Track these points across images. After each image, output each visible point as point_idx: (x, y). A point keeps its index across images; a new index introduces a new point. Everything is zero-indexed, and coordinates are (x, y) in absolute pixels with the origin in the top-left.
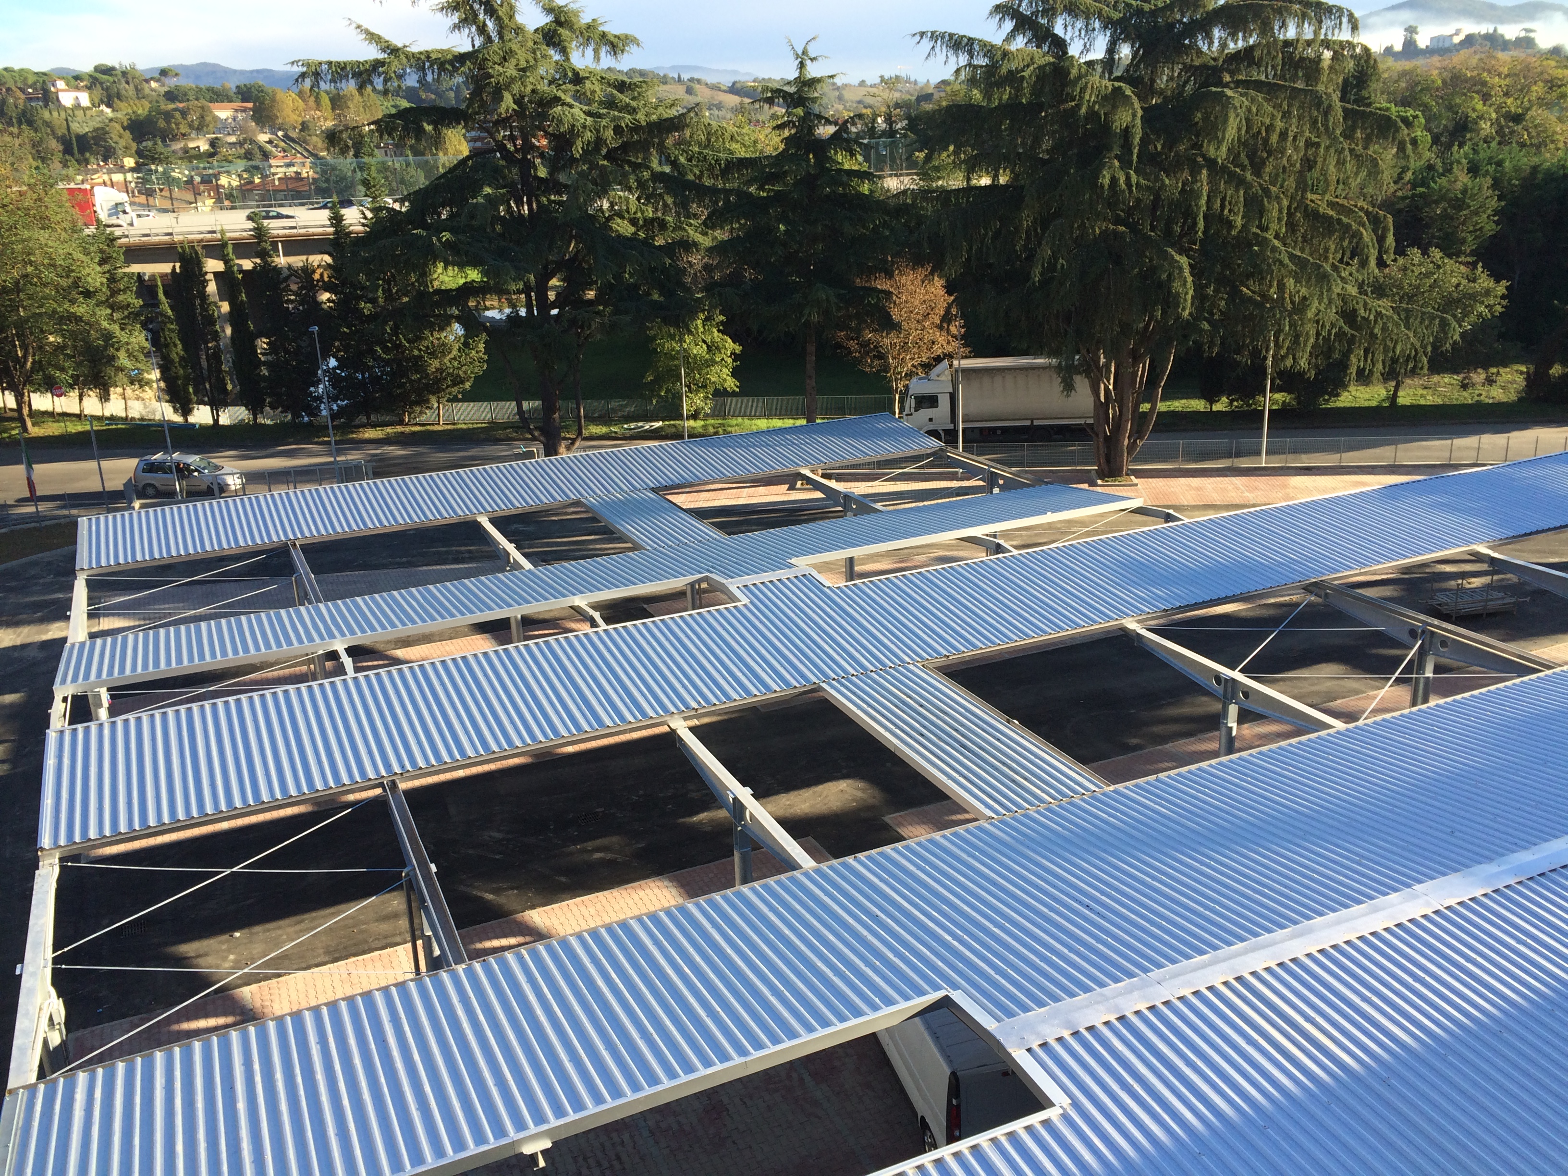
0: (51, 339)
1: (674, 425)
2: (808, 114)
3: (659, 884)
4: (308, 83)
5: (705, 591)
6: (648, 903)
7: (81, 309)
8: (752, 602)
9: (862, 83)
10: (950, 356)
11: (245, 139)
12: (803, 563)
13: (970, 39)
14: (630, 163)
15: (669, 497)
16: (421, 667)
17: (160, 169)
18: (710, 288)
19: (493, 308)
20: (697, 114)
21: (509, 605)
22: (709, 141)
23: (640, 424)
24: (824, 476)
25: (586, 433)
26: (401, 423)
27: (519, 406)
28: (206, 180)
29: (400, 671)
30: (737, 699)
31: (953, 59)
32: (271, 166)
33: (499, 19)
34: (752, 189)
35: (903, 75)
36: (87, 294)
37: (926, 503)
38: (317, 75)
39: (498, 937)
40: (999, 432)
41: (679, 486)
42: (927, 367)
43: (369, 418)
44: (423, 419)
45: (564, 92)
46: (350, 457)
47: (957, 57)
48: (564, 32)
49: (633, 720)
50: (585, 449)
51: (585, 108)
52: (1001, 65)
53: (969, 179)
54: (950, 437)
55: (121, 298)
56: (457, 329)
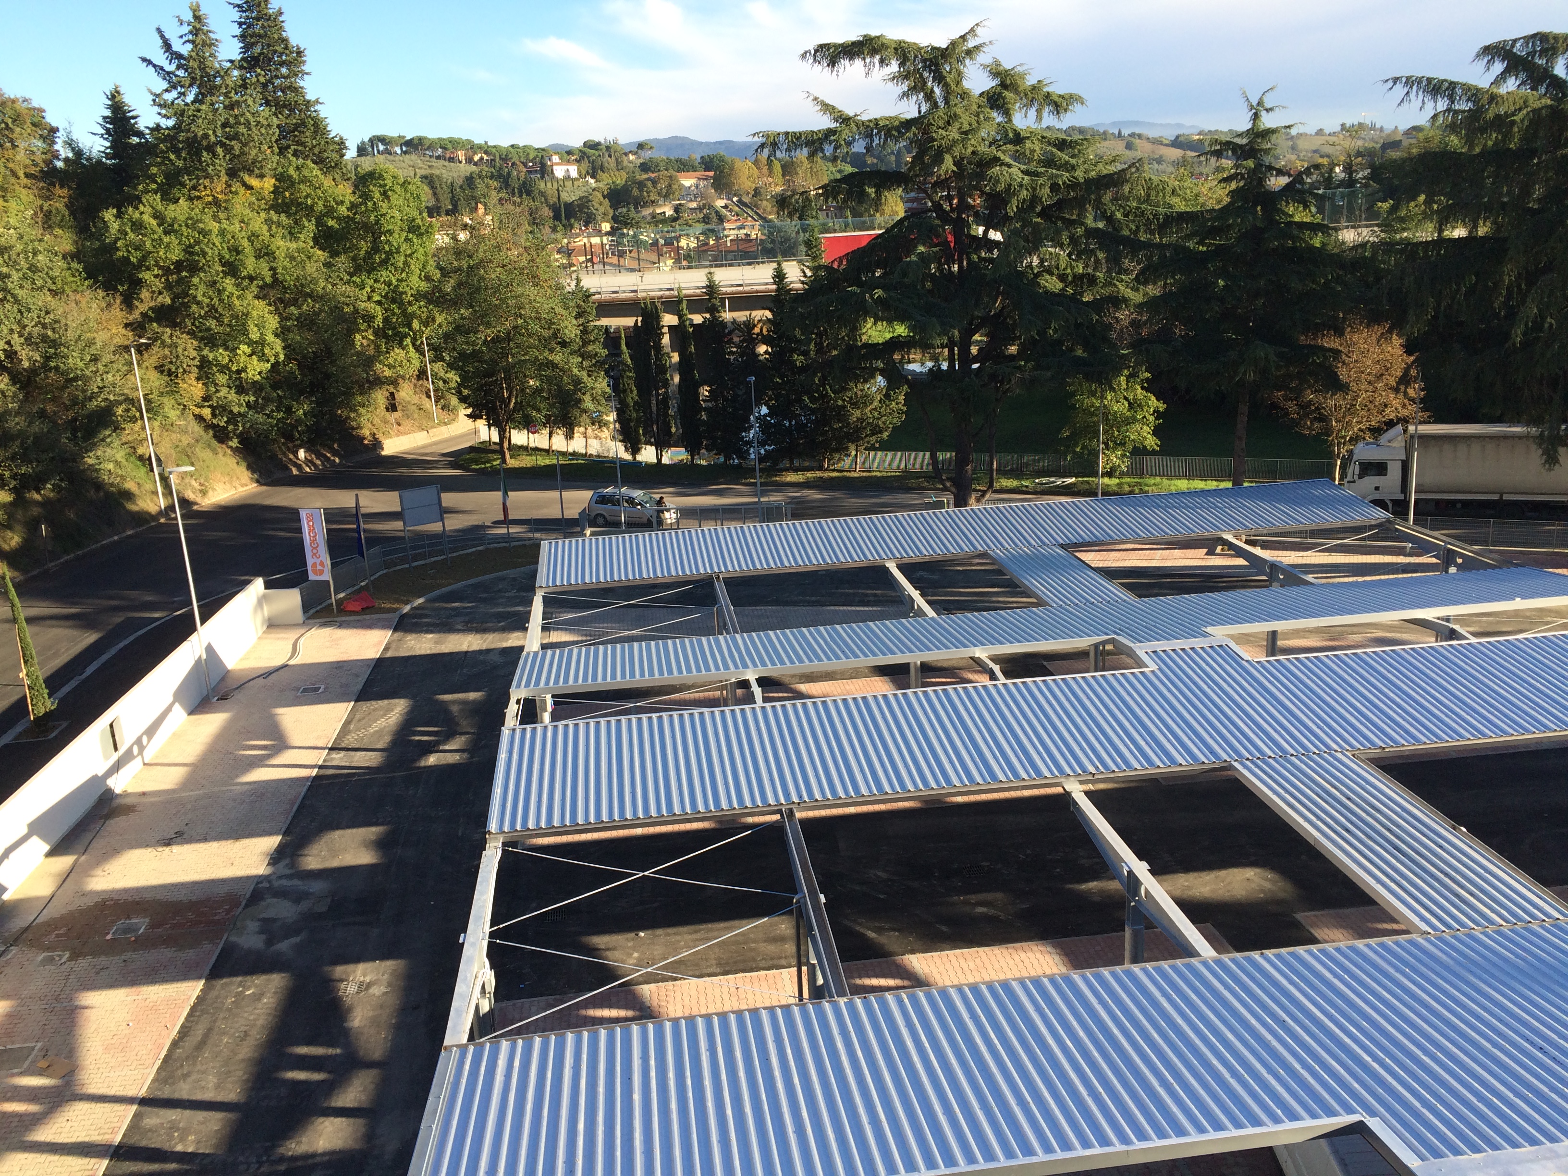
0: (532, 383)
1: (1087, 482)
2: (1259, 165)
3: (1042, 948)
4: (766, 151)
5: (1109, 653)
6: (1029, 966)
7: (557, 357)
8: (1160, 669)
9: (1320, 132)
10: (1405, 421)
11: (704, 205)
12: (1220, 633)
13: (1451, 83)
14: (1063, 219)
15: (1077, 554)
16: (824, 703)
17: (631, 233)
18: (1137, 345)
19: (915, 361)
20: (1138, 169)
21: (911, 651)
22: (1148, 196)
23: (1052, 479)
24: (1247, 542)
25: (996, 486)
26: (821, 468)
27: (934, 457)
28: (669, 243)
29: (804, 705)
30: (1138, 768)
31: (1430, 105)
32: (724, 229)
33: (946, 86)
34: (1191, 245)
35: (1368, 122)
36: (564, 344)
37: (1368, 578)
38: (774, 145)
39: (877, 976)
40: (1459, 506)
41: (1089, 544)
42: (1376, 432)
43: (792, 463)
44: (839, 466)
45: (1004, 152)
46: (772, 499)
47: (1436, 102)
48: (1009, 95)
49: (1026, 778)
50: (994, 501)
51: (1023, 167)
52: (1487, 110)
53: (1440, 231)
54: (1399, 508)
55: (590, 348)
56: (881, 381)
